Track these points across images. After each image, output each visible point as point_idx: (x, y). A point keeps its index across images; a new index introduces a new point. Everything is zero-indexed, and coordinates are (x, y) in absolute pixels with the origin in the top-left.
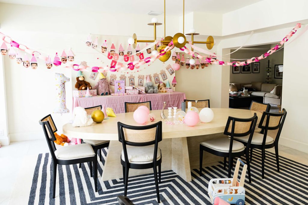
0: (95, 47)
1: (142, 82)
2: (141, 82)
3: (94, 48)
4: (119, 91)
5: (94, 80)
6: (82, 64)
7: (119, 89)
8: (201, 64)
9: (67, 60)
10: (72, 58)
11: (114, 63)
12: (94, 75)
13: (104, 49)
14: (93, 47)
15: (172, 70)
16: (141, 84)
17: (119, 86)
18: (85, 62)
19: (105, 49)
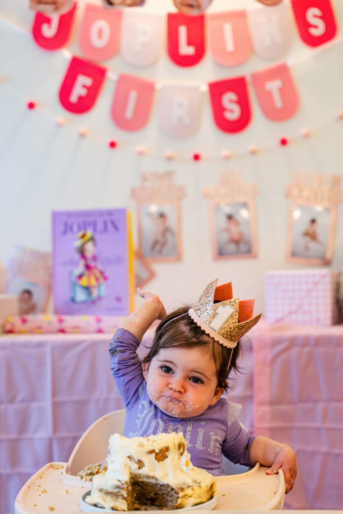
2: (311, 235)
4: (81, 296)
7: (84, 282)
11: (84, 80)
17: (83, 255)
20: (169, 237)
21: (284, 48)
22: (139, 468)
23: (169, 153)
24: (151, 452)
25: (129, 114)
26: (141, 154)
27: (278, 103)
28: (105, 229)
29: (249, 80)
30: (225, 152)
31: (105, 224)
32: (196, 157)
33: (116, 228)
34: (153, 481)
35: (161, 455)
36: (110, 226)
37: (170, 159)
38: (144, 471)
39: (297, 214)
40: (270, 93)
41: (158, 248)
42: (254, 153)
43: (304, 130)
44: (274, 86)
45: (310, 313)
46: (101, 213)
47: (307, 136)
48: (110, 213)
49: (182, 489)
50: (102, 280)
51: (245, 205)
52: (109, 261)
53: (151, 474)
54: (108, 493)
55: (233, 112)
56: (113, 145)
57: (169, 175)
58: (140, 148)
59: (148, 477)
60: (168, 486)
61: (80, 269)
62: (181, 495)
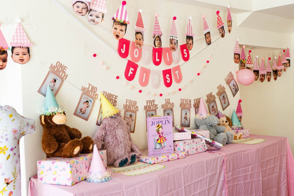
0: (97, 20)
1: (188, 116)
3: (94, 21)
5: (87, 119)
6: (52, 72)
7: (159, 142)
8: (274, 71)
9: (9, 58)
10: (26, 51)
11: (132, 69)
12: (86, 105)
13: (119, 27)
14: (91, 18)
15: (235, 84)
16: (187, 122)
17: (158, 133)
18: (61, 66)
19: (123, 28)
21: (178, 61)
25: (144, 80)
27: (178, 77)
29: (172, 70)
40: (176, 75)
44: (177, 72)
50: (165, 141)
52: (167, 134)
55: (168, 80)
61: (158, 137)
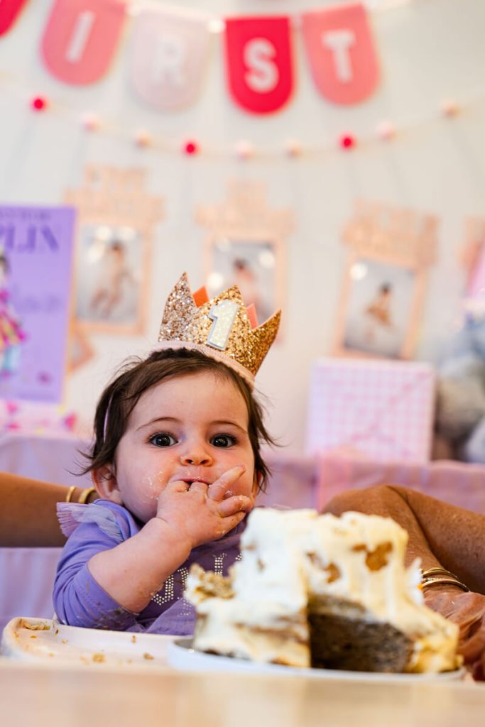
20: (126, 286)
22: (331, 580)
23: (141, 132)
24: (359, 548)
25: (75, 51)
26: (90, 128)
27: (344, 70)
28: (31, 244)
29: (296, 23)
30: (244, 146)
31: (32, 234)
32: (191, 149)
33: (53, 243)
34: (351, 614)
35: (377, 558)
36: (40, 237)
37: (142, 144)
38: (340, 589)
39: (359, 272)
40: (328, 54)
41: (103, 305)
42: (293, 154)
43: (383, 126)
44: (339, 40)
45: (391, 440)
46: (25, 213)
47: (388, 138)
48: (44, 214)
49: (420, 636)
50: (13, 339)
51: (269, 246)
52: (32, 305)
53: (354, 597)
54: (258, 631)
55: (263, 78)
56: (39, 104)
57: (137, 174)
58: (89, 116)
59: (345, 603)
60: (388, 626)
62: (419, 646)
